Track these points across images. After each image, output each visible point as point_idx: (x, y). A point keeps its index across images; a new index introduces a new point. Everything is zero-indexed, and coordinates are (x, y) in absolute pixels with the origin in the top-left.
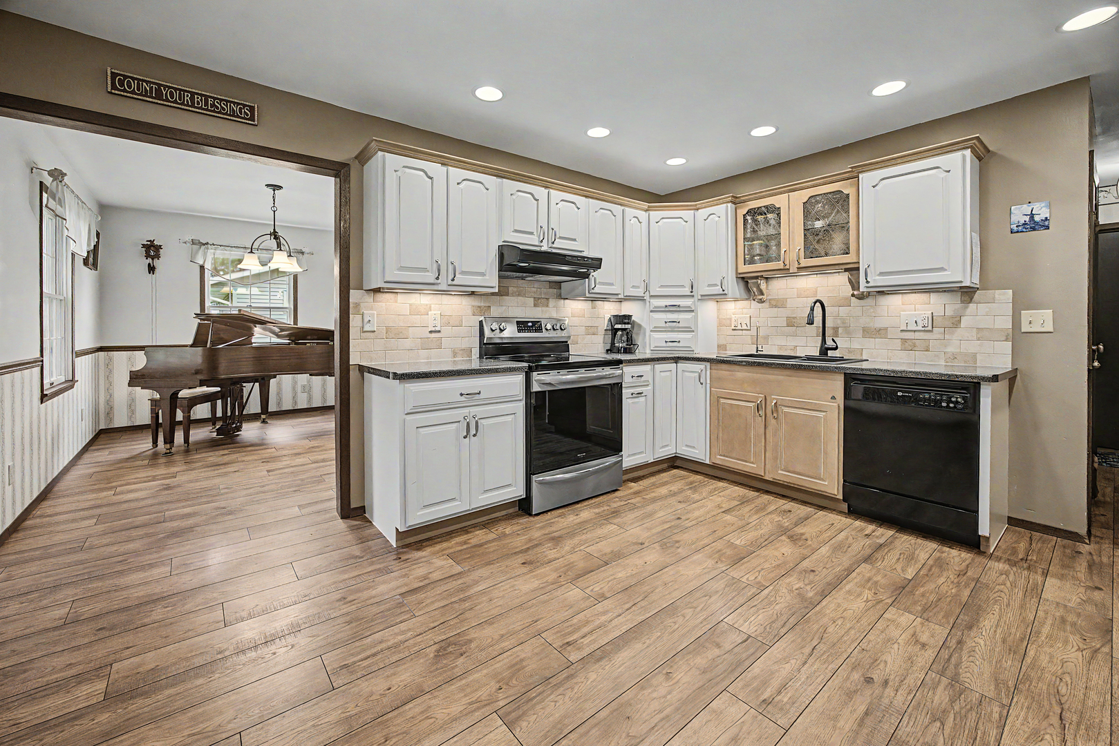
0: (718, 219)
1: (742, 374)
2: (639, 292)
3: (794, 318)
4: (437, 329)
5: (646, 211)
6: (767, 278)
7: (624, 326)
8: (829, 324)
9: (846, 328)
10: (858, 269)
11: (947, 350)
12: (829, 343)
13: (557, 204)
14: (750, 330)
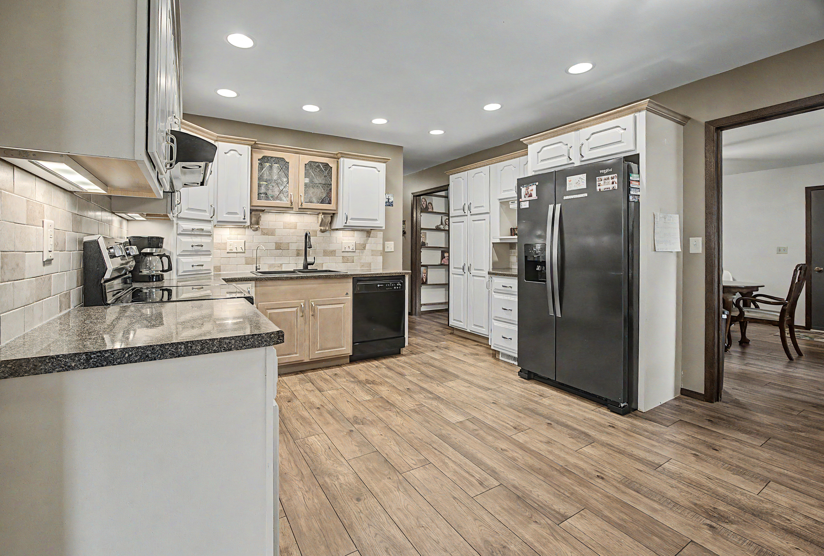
0: (239, 156)
3: (281, 243)
11: (361, 261)
14: (245, 253)
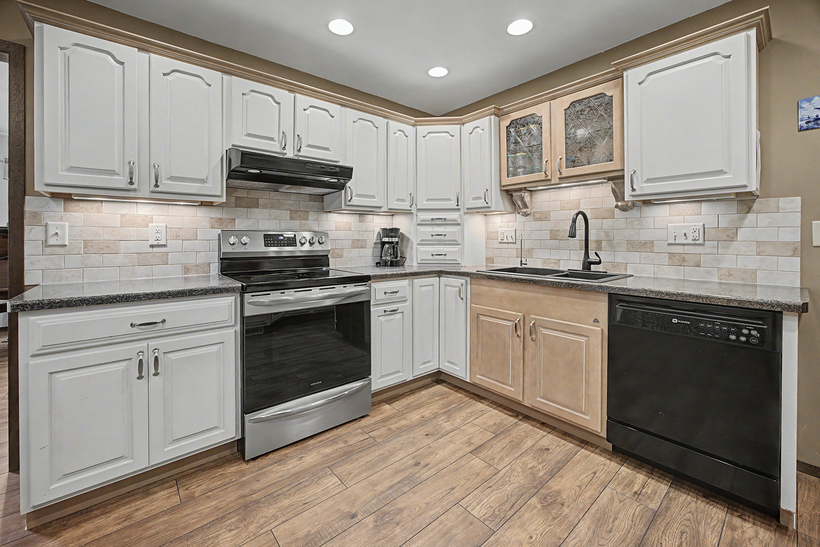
0: (481, 132)
1: (500, 290)
2: (405, 205)
3: (558, 231)
4: (162, 242)
5: (414, 125)
6: (531, 191)
7: (391, 240)
8: (592, 237)
9: (610, 241)
10: (623, 177)
11: (720, 266)
12: (593, 257)
13: (305, 110)
14: (515, 243)
